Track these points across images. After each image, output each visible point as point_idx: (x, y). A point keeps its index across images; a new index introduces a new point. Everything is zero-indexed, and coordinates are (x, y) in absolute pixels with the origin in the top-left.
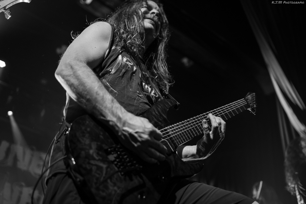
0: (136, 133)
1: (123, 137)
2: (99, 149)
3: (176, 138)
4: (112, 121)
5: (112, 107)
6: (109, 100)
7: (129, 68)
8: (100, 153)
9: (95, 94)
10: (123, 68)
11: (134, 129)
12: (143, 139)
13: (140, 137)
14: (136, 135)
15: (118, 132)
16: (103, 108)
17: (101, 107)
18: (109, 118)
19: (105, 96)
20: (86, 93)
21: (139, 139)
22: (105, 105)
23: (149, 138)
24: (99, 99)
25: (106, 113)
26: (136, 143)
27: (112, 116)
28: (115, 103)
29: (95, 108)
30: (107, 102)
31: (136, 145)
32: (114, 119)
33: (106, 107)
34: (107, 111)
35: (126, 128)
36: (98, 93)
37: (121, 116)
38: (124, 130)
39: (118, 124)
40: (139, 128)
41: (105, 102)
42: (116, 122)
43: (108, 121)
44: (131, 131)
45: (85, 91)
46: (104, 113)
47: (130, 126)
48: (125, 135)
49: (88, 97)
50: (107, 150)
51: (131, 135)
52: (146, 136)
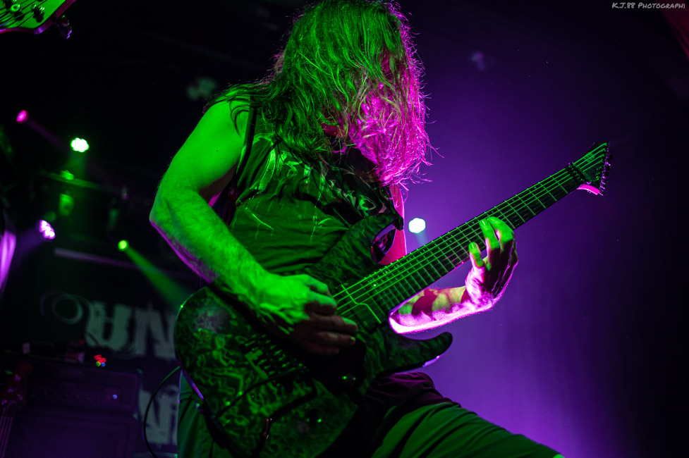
0: (282, 310)
1: (264, 320)
2: (231, 344)
3: (386, 295)
4: (242, 295)
5: (239, 268)
6: (233, 255)
7: (292, 172)
8: (232, 353)
9: (208, 250)
10: (280, 177)
11: (278, 305)
12: (296, 321)
13: (290, 317)
14: (282, 315)
15: (254, 312)
16: (224, 273)
17: (221, 270)
18: (236, 291)
19: (226, 250)
20: (193, 250)
21: (289, 321)
22: (227, 267)
23: (306, 317)
24: (217, 257)
25: (231, 281)
26: (286, 328)
27: (240, 287)
28: (244, 261)
29: (212, 273)
30: (230, 262)
31: (287, 332)
32: (244, 291)
33: (229, 271)
34: (232, 278)
35: (265, 305)
36: (213, 247)
37: (254, 283)
38: (262, 309)
39: (252, 299)
40: (285, 300)
41: (227, 260)
42: (247, 295)
43: (236, 296)
44: (273, 308)
45: (192, 246)
46: (227, 282)
47: (270, 299)
48: (266, 318)
49: (199, 257)
50: (243, 345)
51: (273, 315)
52: (299, 315)
